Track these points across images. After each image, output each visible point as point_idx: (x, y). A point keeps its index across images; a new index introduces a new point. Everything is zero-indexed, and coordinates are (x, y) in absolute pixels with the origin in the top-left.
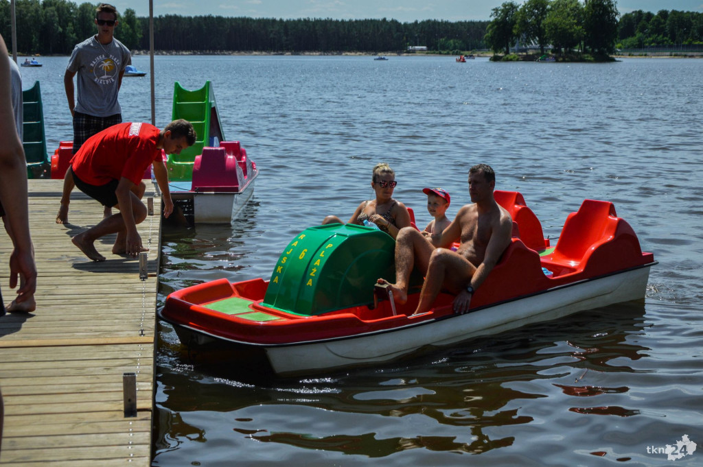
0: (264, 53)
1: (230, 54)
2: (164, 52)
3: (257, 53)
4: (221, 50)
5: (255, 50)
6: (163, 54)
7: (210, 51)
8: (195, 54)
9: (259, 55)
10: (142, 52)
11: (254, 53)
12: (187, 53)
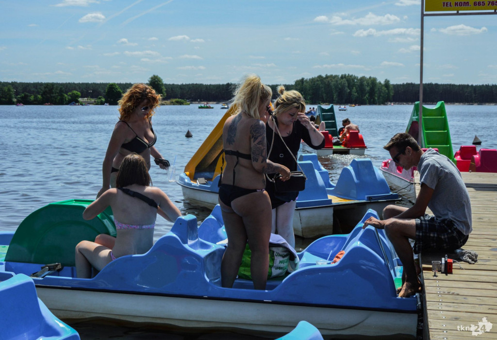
10: (392, 103)
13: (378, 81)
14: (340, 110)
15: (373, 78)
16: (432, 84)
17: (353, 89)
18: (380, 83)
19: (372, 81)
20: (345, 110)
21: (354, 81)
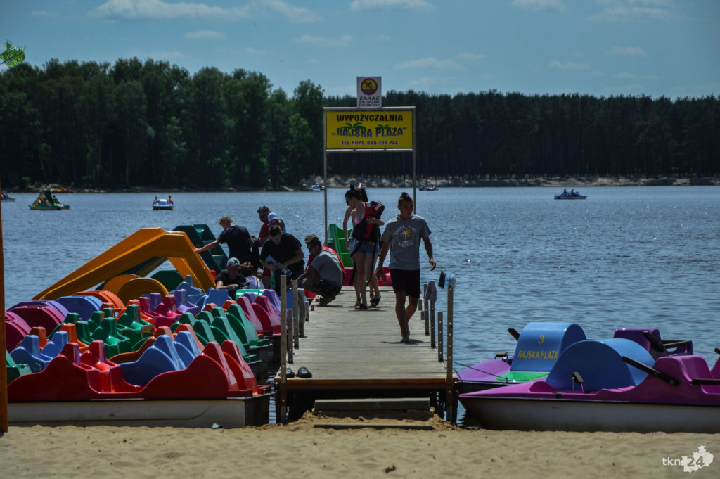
0: (622, 180)
1: (538, 184)
2: (384, 181)
3: (605, 181)
4: (520, 174)
5: (603, 175)
6: (382, 186)
7: (492, 176)
8: (456, 184)
9: (611, 185)
10: (332, 180)
11: (600, 180)
12: (439, 182)
13: (271, 92)
14: (156, 209)
15: (254, 76)
16: (499, 96)
17: (167, 122)
18: (280, 96)
19: (246, 87)
20: (170, 208)
21: (169, 87)
